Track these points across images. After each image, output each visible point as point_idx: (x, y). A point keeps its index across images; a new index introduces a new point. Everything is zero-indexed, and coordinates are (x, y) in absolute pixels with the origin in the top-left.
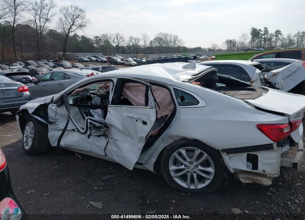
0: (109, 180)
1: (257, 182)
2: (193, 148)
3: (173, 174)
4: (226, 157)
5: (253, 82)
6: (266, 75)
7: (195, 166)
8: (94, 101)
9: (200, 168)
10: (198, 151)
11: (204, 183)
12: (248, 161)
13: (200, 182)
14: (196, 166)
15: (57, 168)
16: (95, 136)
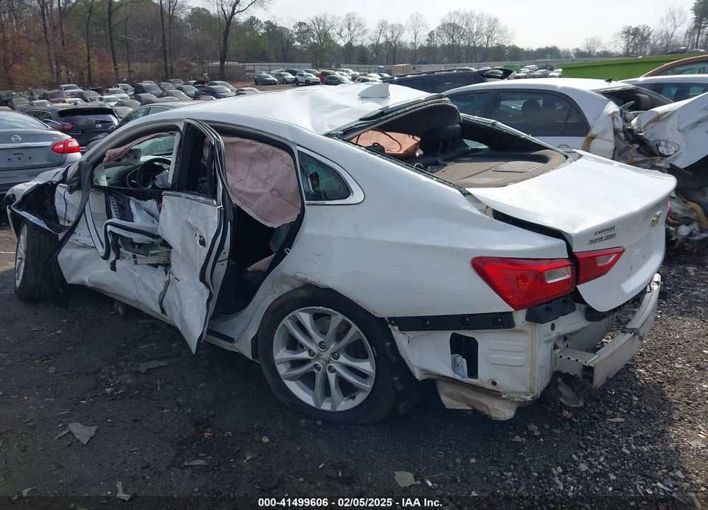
0: (150, 374)
1: (478, 408)
2: (325, 309)
3: (282, 370)
4: (402, 339)
5: (593, 138)
6: (634, 122)
7: (333, 354)
8: (160, 179)
9: (343, 359)
10: (338, 318)
11: (353, 398)
12: (453, 351)
13: (345, 396)
14: (335, 355)
15: (59, 334)
16: (149, 265)
